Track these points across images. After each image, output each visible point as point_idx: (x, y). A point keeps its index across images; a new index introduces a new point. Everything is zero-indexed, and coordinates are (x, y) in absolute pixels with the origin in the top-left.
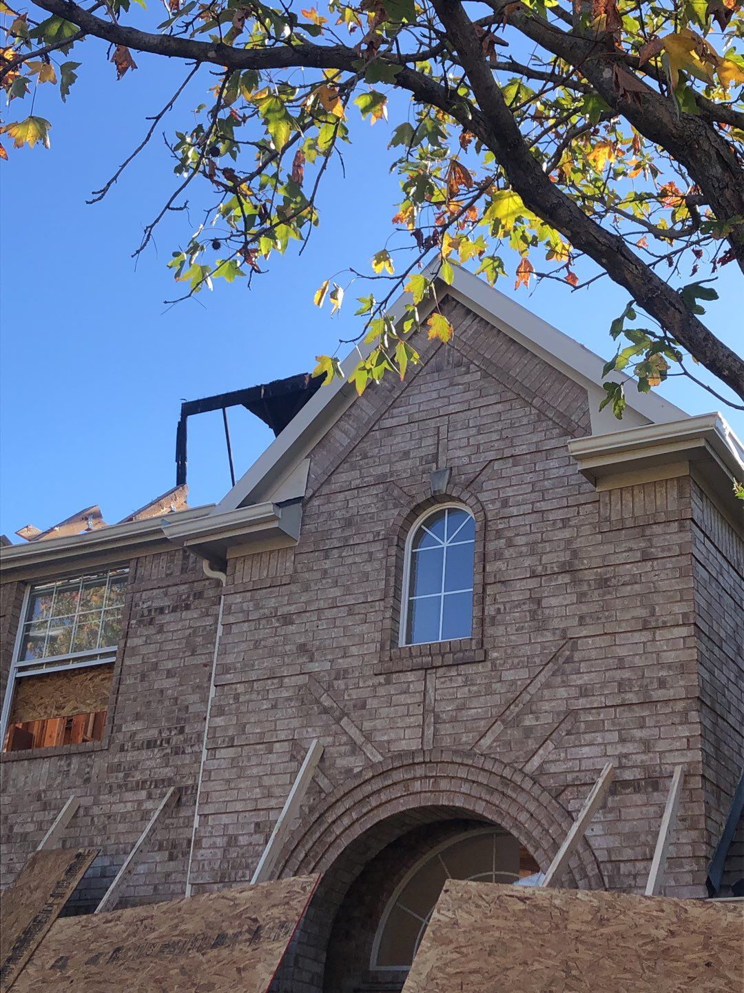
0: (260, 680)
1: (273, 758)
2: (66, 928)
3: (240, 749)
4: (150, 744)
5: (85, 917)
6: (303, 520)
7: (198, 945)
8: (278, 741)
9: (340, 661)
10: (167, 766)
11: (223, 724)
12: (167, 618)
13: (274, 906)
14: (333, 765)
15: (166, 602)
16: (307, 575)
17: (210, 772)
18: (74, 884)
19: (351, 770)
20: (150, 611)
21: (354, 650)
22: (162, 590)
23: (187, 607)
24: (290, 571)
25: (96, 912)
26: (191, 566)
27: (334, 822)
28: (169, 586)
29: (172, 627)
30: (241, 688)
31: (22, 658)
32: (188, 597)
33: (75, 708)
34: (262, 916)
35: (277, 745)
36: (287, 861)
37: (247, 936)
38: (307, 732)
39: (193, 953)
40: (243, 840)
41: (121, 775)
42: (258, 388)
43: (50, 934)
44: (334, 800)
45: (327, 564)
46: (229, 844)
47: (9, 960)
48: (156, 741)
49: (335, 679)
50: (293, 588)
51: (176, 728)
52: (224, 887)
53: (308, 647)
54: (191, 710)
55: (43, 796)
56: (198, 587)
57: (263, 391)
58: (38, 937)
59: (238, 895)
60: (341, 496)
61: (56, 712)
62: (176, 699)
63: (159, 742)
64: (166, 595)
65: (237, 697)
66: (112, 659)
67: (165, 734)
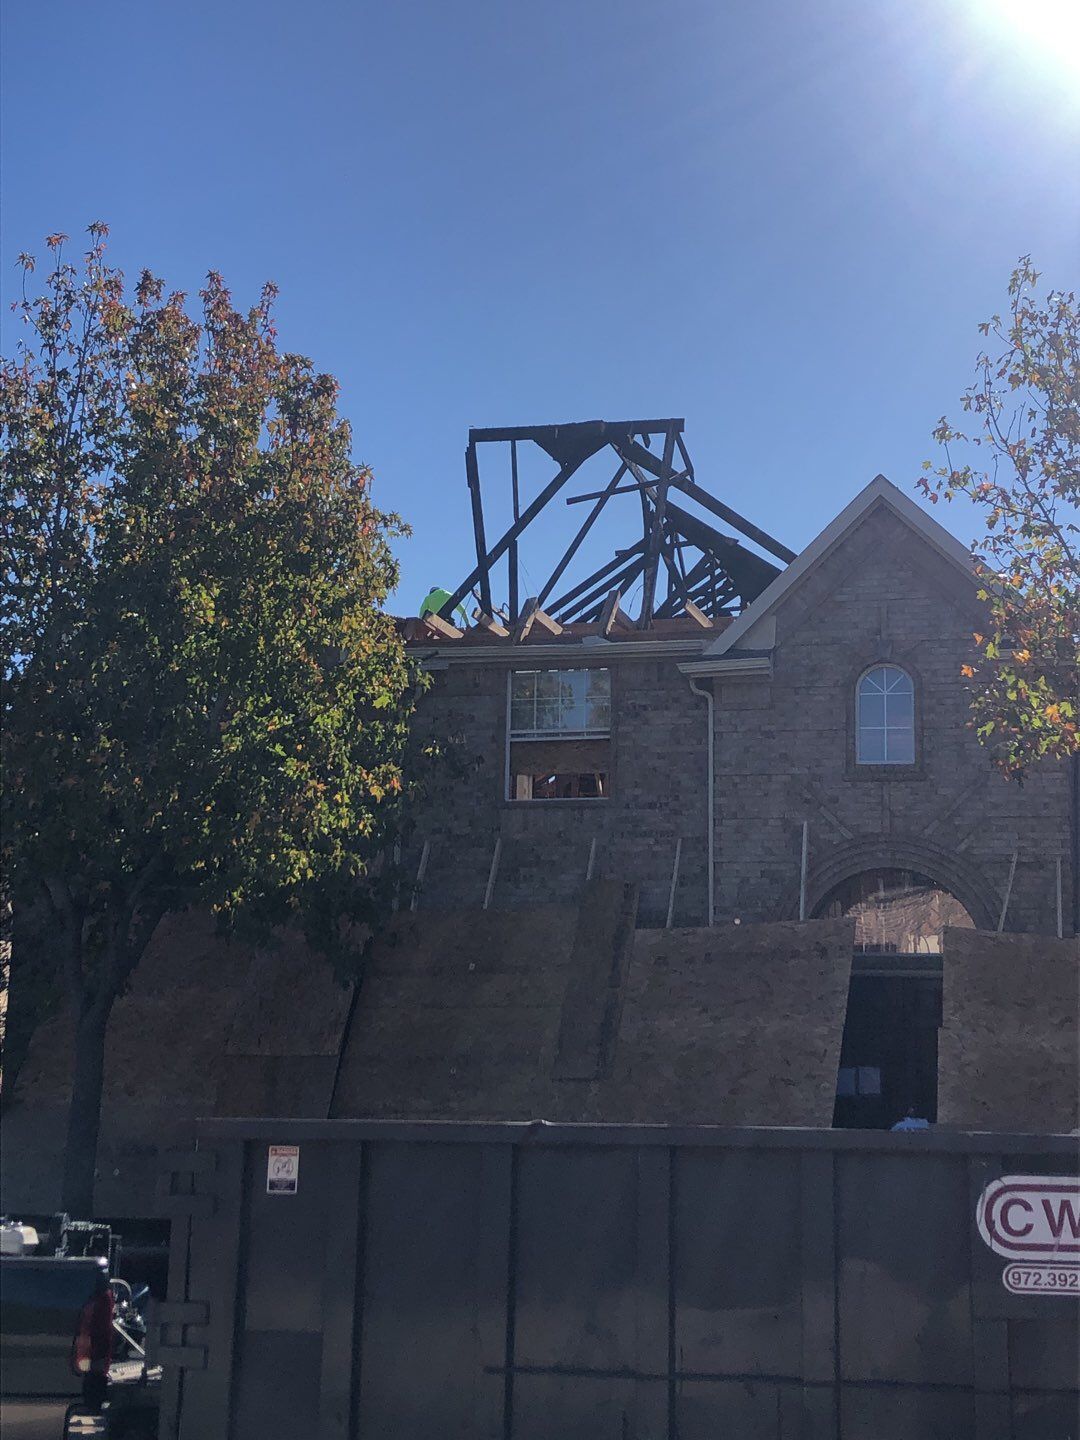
0: (752, 775)
1: (768, 829)
2: (648, 936)
3: (742, 821)
4: (651, 806)
5: (658, 929)
6: (775, 663)
7: (778, 955)
8: (773, 819)
9: (815, 769)
10: (668, 822)
11: (725, 802)
12: (651, 714)
14: (816, 837)
15: (648, 702)
16: (782, 705)
17: (720, 834)
18: (635, 910)
19: (833, 841)
20: (634, 707)
21: (826, 763)
22: (643, 692)
23: (667, 708)
24: (768, 700)
25: (666, 928)
26: (665, 676)
28: (648, 689)
29: (656, 721)
30: (737, 780)
31: (512, 728)
34: (822, 941)
37: (817, 953)
39: (777, 961)
40: (752, 881)
41: (630, 825)
42: (553, 428)
43: (636, 939)
45: (798, 698)
48: (656, 804)
49: (813, 781)
50: (772, 712)
51: (671, 796)
53: (788, 756)
57: (556, 431)
58: (629, 941)
60: (805, 649)
62: (668, 776)
63: (658, 805)
64: (646, 696)
65: (735, 785)
66: (607, 737)
67: (664, 801)
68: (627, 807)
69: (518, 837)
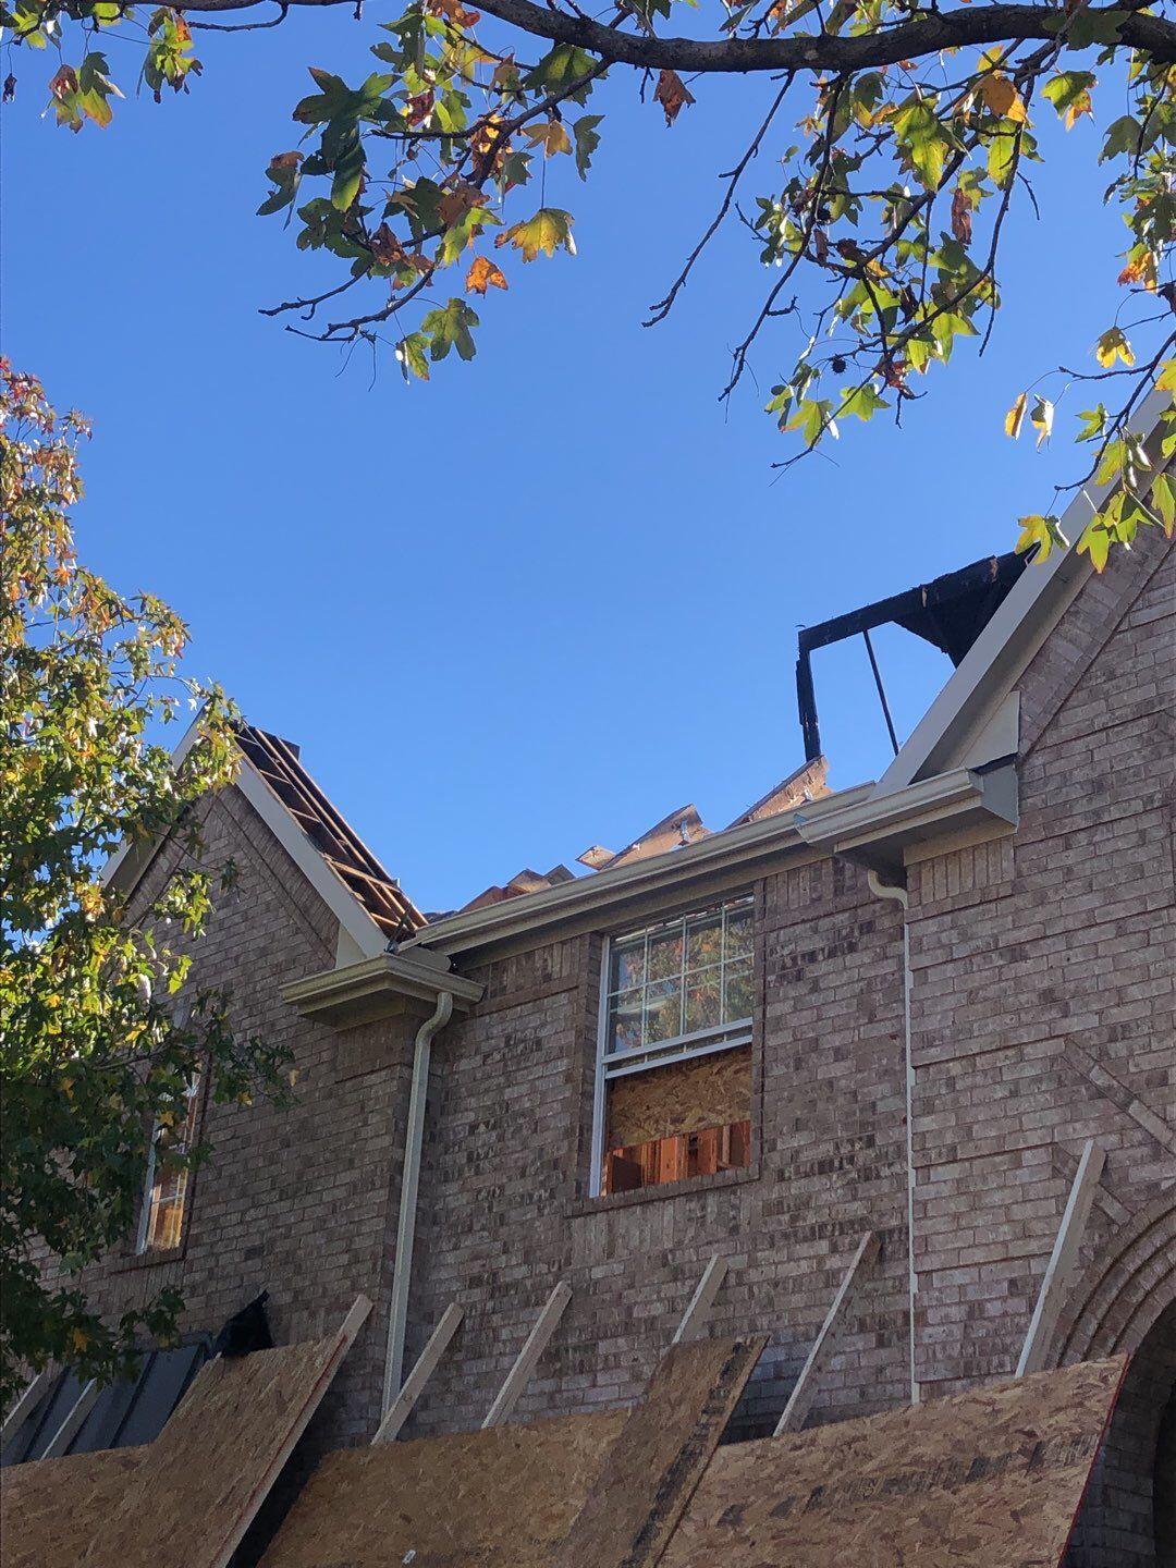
0: (984, 1053)
1: (1023, 1175)
2: (732, 1461)
3: (967, 1164)
4: (824, 1167)
5: (759, 1442)
6: (1021, 792)
7: (944, 1476)
8: (1028, 1148)
9: (1114, 1011)
10: (855, 1199)
11: (934, 1126)
12: (823, 967)
13: (1059, 1410)
14: (1124, 1180)
15: (817, 943)
16: (1038, 879)
17: (925, 1204)
18: (736, 1393)
19: (1157, 1185)
20: (794, 959)
21: (1135, 992)
22: (808, 925)
23: (852, 948)
24: (1011, 876)
25: (775, 1435)
26: (848, 883)
27: (1139, 1271)
28: (819, 918)
29: (833, 981)
30: (955, 1068)
31: (611, 1049)
32: (852, 931)
33: (701, 1119)
34: (1042, 1426)
35: (1027, 1155)
36: (1069, 1339)
37: (1021, 1460)
38: (1074, 1129)
39: (938, 1491)
40: (993, 1309)
41: (786, 1217)
42: (916, 592)
43: (709, 1471)
44: (1133, 1235)
45: (1070, 858)
46: (971, 1315)
47: (654, 1514)
48: (832, 1162)
49: (1110, 1041)
50: (1019, 901)
51: (860, 1139)
52: (972, 1384)
53: (1057, 994)
54: (881, 1107)
55: (670, 1257)
56: (864, 914)
57: (924, 595)
58: (693, 1476)
59: (997, 1396)
60: (1080, 745)
61: (672, 1128)
62: (855, 1094)
63: (836, 1164)
64: (815, 931)
65: (951, 1082)
66: (747, 1039)
67: (845, 1150)
68: (781, 1177)
69: (598, 1273)
